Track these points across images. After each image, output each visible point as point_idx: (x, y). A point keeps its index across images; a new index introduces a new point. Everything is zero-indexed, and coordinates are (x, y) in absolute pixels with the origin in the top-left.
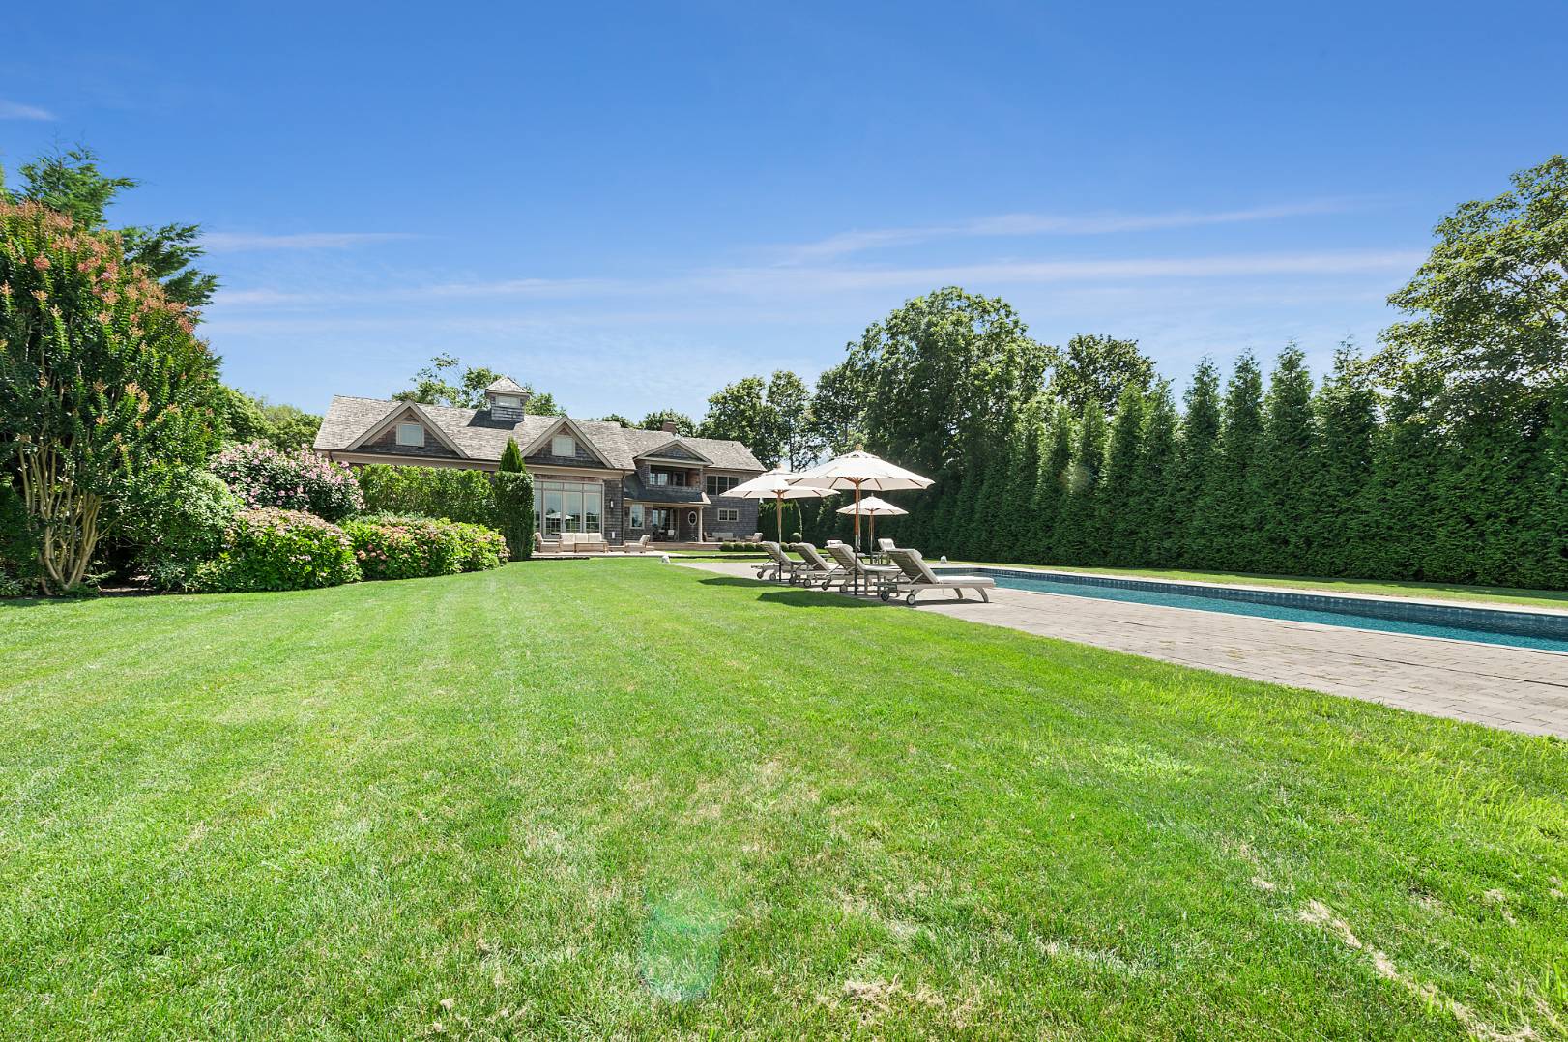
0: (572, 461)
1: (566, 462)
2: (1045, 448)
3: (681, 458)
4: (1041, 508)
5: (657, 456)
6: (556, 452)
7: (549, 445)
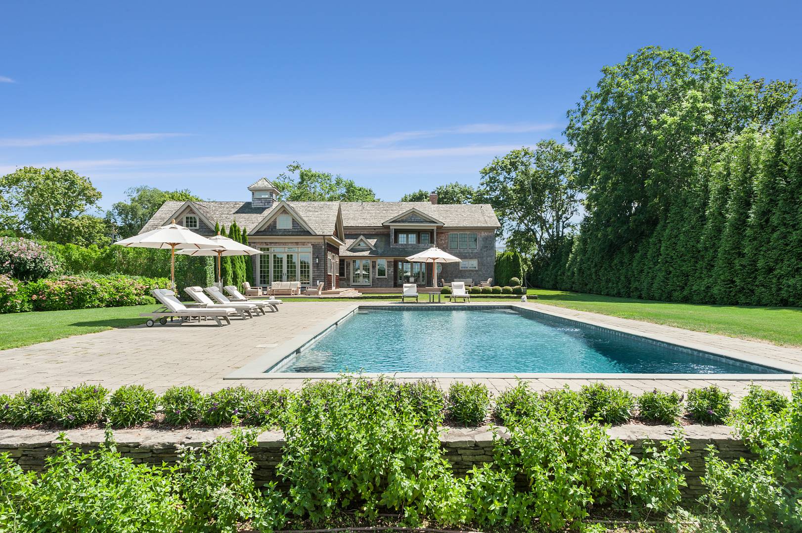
0: (289, 232)
1: (286, 233)
2: (714, 186)
3: (417, 222)
4: (706, 249)
5: (399, 222)
6: (279, 226)
7: (275, 222)
